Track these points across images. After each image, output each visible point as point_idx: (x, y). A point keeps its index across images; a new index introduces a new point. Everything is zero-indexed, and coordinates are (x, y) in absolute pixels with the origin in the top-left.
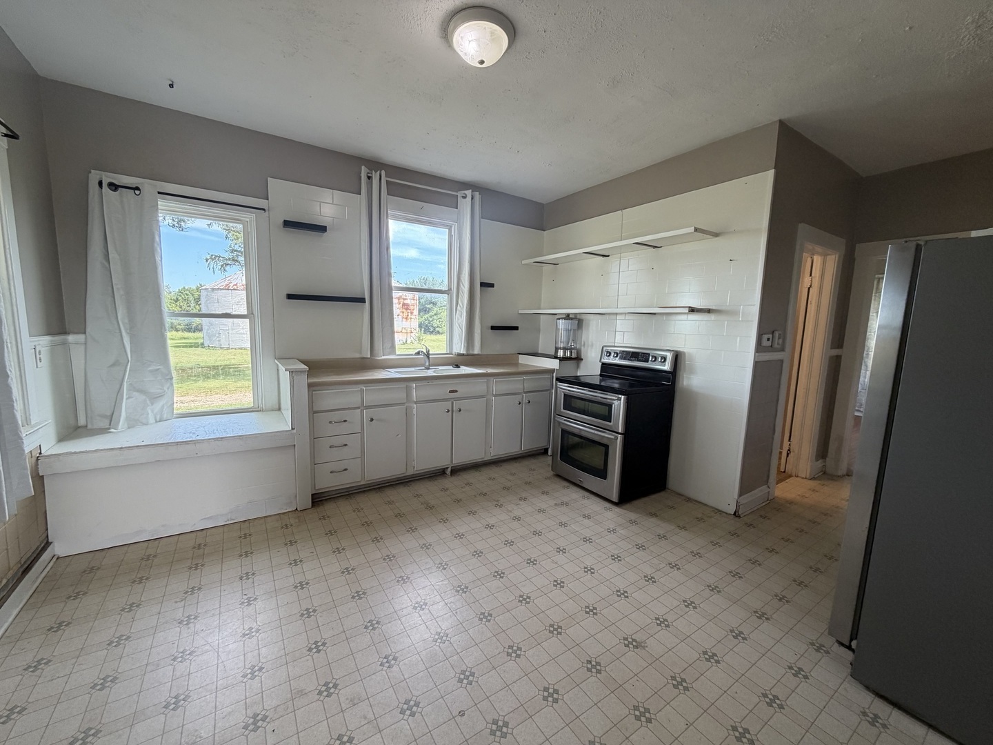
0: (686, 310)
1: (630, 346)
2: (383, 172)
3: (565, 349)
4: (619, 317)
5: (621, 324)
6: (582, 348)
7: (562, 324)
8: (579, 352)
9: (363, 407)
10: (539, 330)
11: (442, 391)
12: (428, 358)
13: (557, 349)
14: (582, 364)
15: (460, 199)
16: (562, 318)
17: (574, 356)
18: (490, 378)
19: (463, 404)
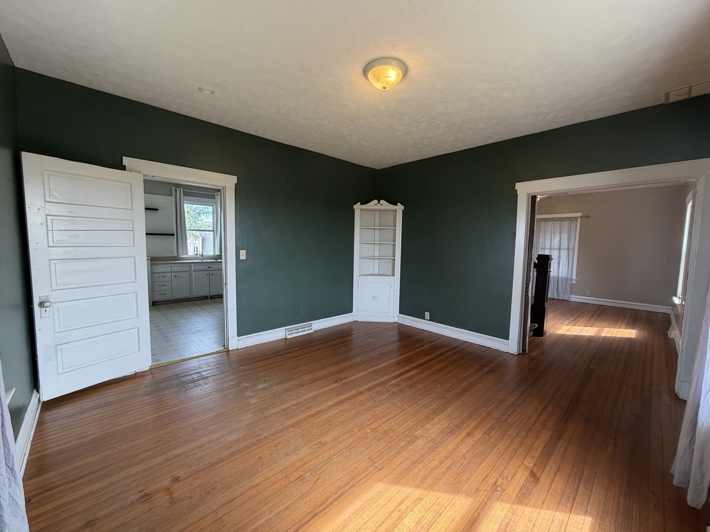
2: (181, 189)
9: (172, 272)
11: (205, 267)
12: (202, 256)
15: (216, 196)
19: (214, 272)
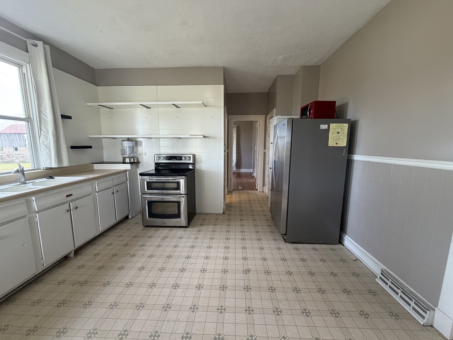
0: (202, 137)
1: (171, 153)
3: (130, 158)
4: (160, 140)
5: (163, 143)
6: (139, 156)
7: (126, 144)
8: (138, 159)
10: (102, 148)
11: (61, 197)
12: (23, 174)
13: (124, 159)
14: (140, 165)
16: (126, 140)
17: (136, 161)
18: (92, 181)
19: (78, 203)
